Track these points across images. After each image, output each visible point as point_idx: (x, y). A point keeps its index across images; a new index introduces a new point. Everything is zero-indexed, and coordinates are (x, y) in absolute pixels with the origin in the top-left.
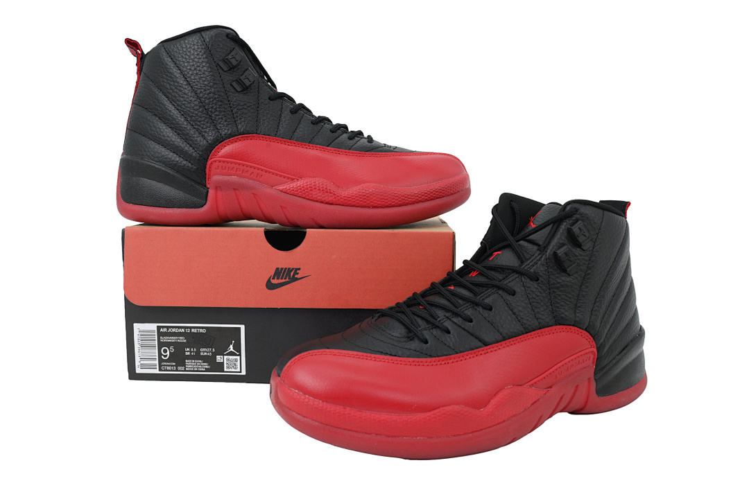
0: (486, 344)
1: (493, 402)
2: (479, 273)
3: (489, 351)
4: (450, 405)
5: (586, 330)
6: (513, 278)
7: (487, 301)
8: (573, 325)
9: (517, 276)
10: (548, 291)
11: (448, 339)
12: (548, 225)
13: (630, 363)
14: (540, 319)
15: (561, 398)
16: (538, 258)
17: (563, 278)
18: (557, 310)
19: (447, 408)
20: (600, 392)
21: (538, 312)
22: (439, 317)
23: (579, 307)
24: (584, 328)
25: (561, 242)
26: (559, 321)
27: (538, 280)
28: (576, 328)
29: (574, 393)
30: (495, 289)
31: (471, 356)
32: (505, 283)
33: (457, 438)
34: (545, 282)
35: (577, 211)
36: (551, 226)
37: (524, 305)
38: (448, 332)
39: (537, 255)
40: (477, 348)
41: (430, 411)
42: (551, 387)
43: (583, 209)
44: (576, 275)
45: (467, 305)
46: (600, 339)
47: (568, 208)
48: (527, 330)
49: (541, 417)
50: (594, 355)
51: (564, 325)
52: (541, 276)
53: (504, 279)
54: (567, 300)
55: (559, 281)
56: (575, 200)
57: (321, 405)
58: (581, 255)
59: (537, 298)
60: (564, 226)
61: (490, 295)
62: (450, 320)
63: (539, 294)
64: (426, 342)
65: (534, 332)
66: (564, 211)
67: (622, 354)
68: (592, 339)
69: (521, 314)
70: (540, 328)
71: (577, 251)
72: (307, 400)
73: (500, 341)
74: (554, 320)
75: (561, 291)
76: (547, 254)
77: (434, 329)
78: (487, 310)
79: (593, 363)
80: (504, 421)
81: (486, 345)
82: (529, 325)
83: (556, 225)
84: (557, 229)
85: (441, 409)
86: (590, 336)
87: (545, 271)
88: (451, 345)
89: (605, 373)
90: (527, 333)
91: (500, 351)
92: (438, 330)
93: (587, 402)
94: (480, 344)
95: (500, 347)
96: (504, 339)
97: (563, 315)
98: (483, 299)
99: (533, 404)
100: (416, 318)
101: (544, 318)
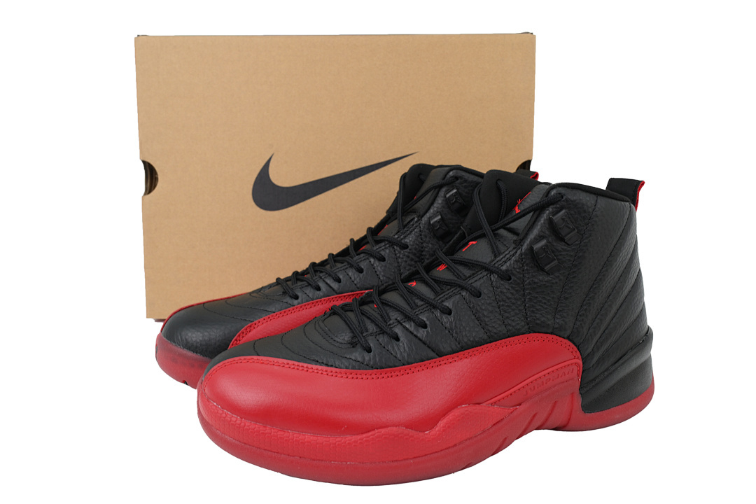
0: (440, 354)
1: (441, 424)
2: (447, 268)
3: (442, 363)
4: (387, 426)
5: (568, 338)
6: (481, 276)
7: (446, 304)
8: (552, 333)
9: (485, 273)
10: (522, 292)
11: (396, 348)
12: (528, 213)
13: (628, 374)
14: (510, 325)
15: (534, 416)
16: (512, 253)
17: (540, 278)
18: (533, 315)
19: (383, 431)
20: (587, 408)
21: (507, 317)
22: (390, 320)
23: (560, 311)
24: (566, 336)
25: (542, 234)
26: (534, 328)
27: (510, 279)
28: (554, 337)
29: (552, 411)
30: (458, 289)
31: (420, 369)
32: (470, 282)
33: (395, 463)
34: (519, 281)
35: (562, 197)
36: (531, 214)
37: (490, 308)
38: (397, 339)
39: (511, 249)
40: (428, 360)
41: (363, 434)
42: (520, 404)
43: (571, 196)
44: (557, 274)
45: (425, 306)
46: (587, 349)
47: (553, 193)
48: (492, 338)
49: (506, 439)
50: (579, 366)
51: (539, 332)
52: (513, 274)
53: (470, 277)
54: (545, 303)
55: (536, 280)
56: (562, 183)
57: (238, 422)
58: (565, 250)
59: (507, 301)
60: (545, 216)
61: (451, 296)
62: (401, 324)
63: (510, 295)
64: (369, 351)
65: (500, 342)
66: (547, 196)
67: (617, 365)
68: (576, 349)
69: (487, 320)
70: (509, 337)
71: (560, 246)
72: (224, 415)
73: (458, 352)
74: (526, 327)
75: (537, 293)
76: (524, 248)
77: (381, 335)
78: (446, 314)
79: (578, 375)
80: (455, 445)
81: (440, 357)
82: (496, 333)
83: (537, 213)
84: (537, 218)
85: (376, 431)
86: (572, 345)
87: (520, 268)
88: (399, 355)
89: (594, 386)
90: (491, 342)
91: (456, 363)
92: (386, 336)
93: (569, 419)
94: (433, 354)
95: (457, 359)
96: (463, 349)
97: (538, 322)
98: (443, 301)
99: (494, 425)
100: (365, 319)
101: (514, 324)
